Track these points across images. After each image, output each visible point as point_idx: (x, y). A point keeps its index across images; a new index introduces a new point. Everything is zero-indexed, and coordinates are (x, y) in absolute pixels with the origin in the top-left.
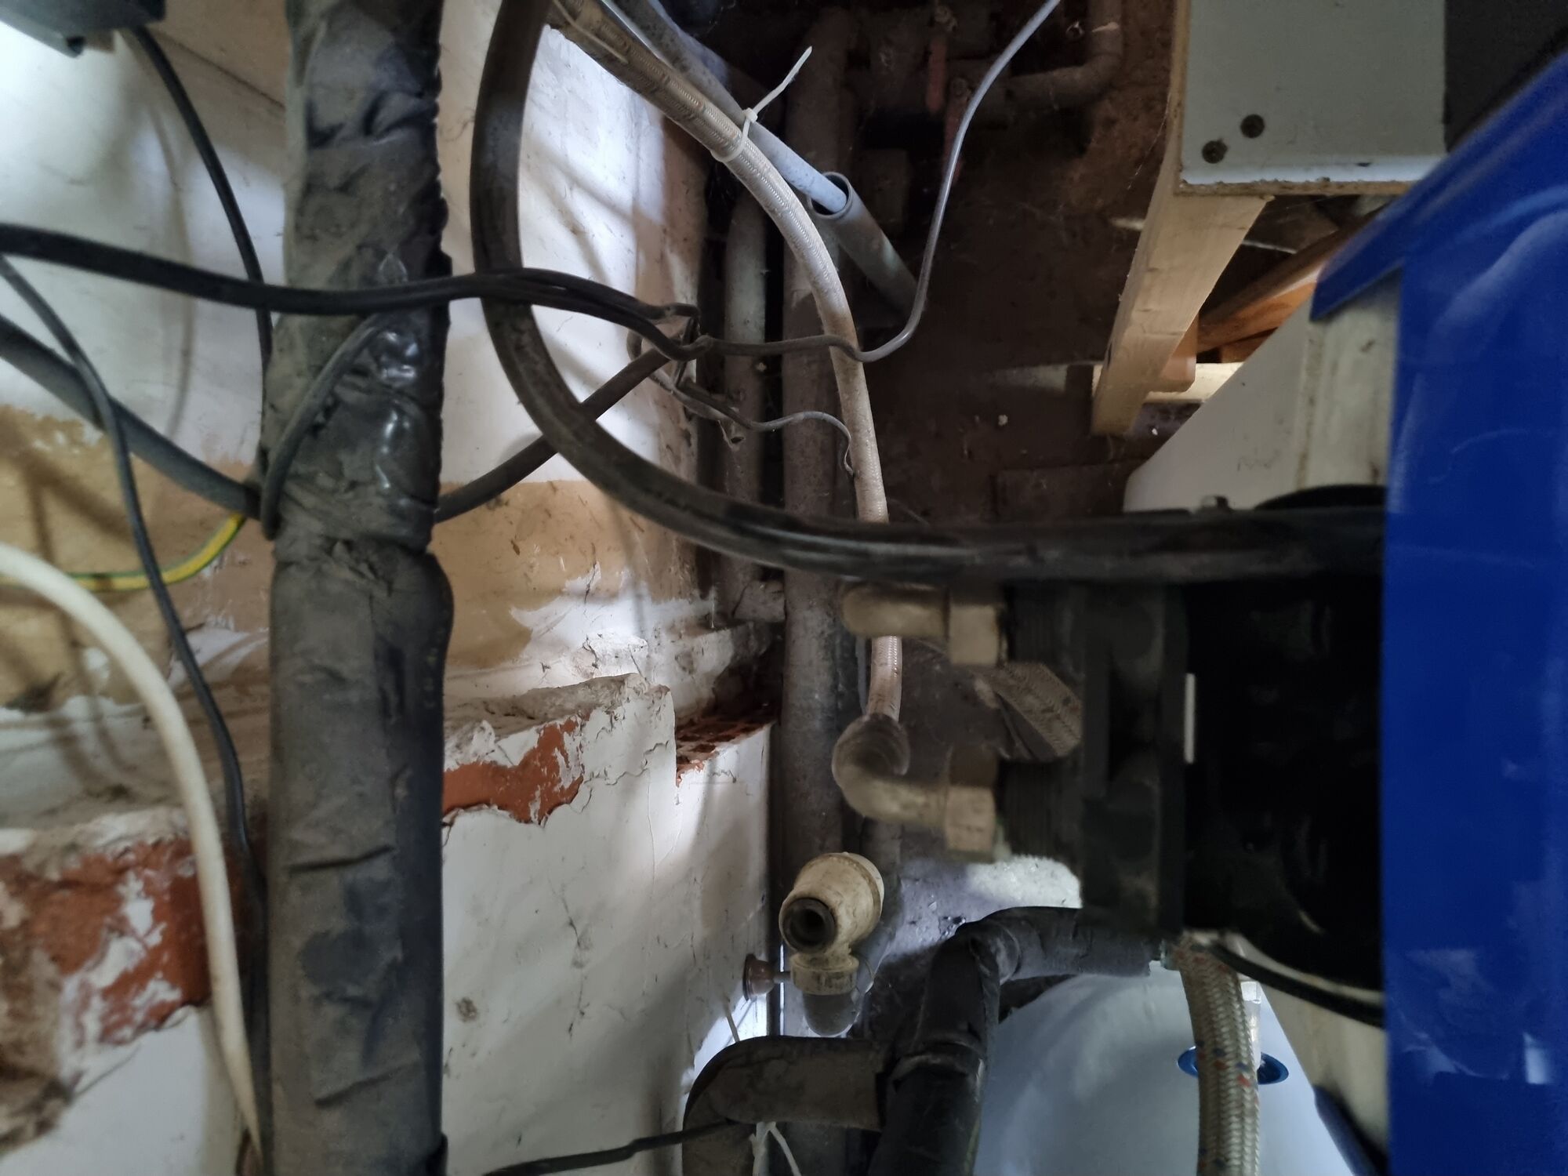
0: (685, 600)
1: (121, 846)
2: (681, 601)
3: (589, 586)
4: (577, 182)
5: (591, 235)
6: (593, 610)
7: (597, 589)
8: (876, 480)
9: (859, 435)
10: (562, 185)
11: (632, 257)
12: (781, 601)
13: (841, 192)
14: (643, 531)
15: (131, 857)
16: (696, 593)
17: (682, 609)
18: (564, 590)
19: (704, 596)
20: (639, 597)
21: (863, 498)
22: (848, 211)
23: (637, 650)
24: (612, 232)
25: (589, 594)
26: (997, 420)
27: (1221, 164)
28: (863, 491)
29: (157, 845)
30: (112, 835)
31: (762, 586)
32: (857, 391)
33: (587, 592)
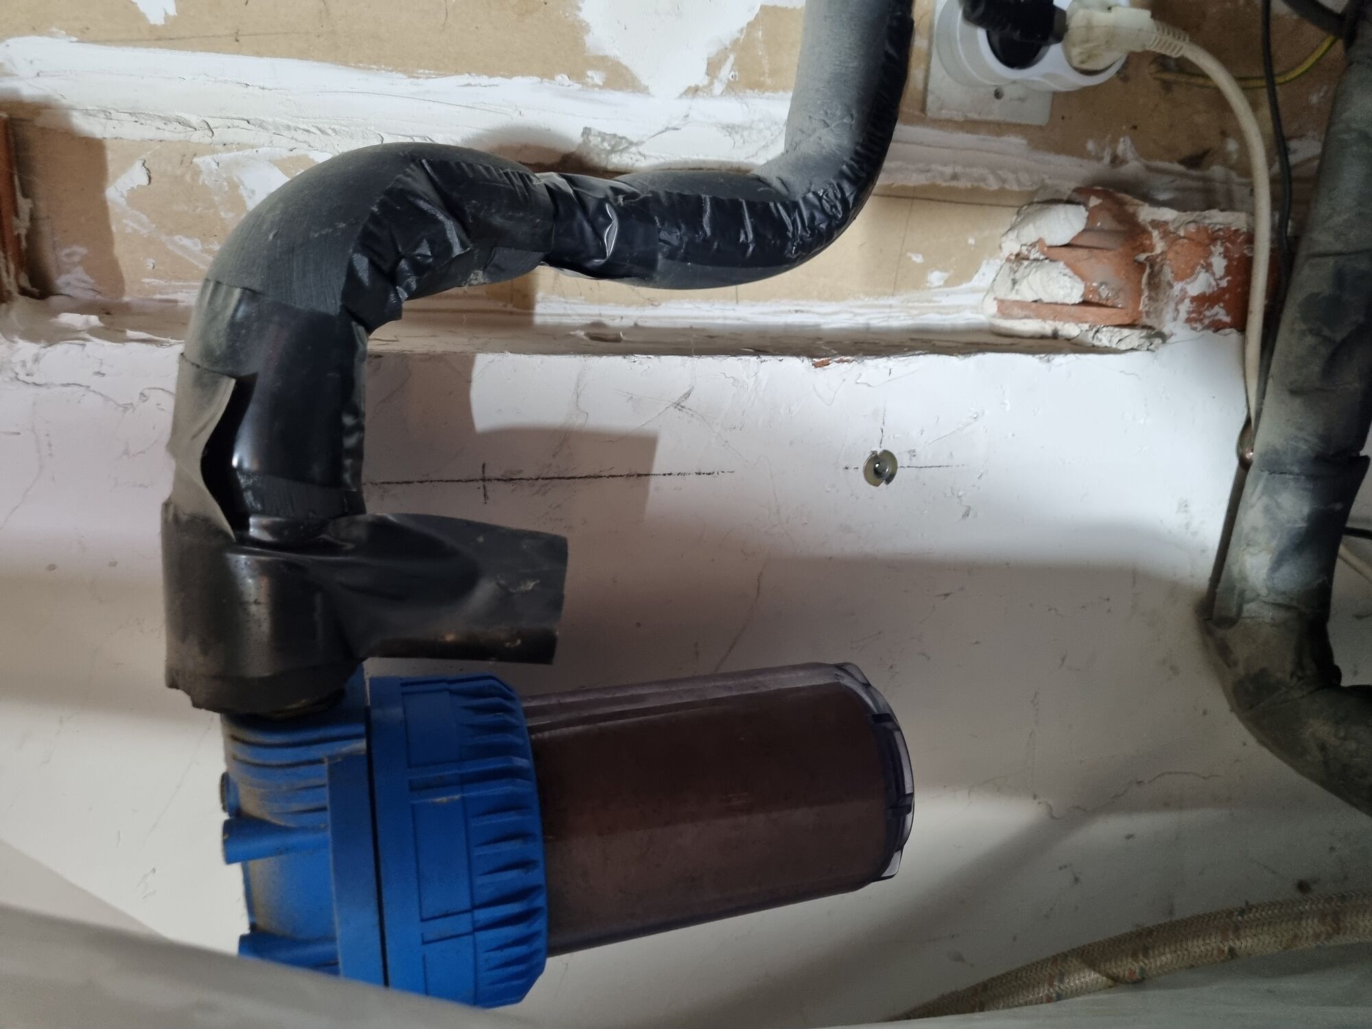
1: (1218, 227)
15: (1221, 233)
29: (1236, 231)
30: (1215, 220)
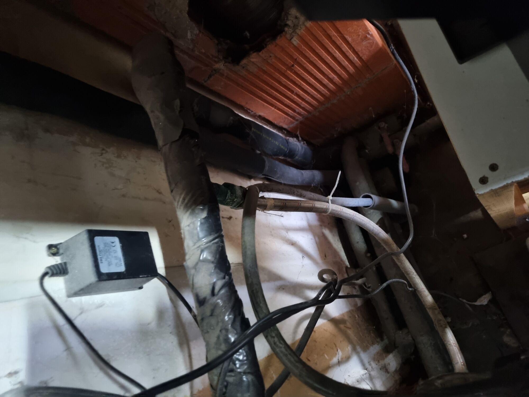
0: (376, 345)
2: (374, 346)
3: (338, 359)
4: (288, 229)
5: (298, 242)
6: (343, 368)
7: (342, 359)
8: (424, 289)
9: (410, 275)
10: (284, 233)
11: (313, 240)
12: (410, 336)
13: (369, 199)
14: (350, 328)
16: (378, 340)
17: (376, 349)
18: (330, 366)
19: (382, 340)
20: (358, 353)
21: (422, 297)
22: (375, 203)
23: (364, 375)
24: (304, 237)
25: (340, 363)
26: (463, 237)
27: (488, 183)
28: (421, 295)
31: (401, 332)
32: (403, 260)
33: (339, 362)
